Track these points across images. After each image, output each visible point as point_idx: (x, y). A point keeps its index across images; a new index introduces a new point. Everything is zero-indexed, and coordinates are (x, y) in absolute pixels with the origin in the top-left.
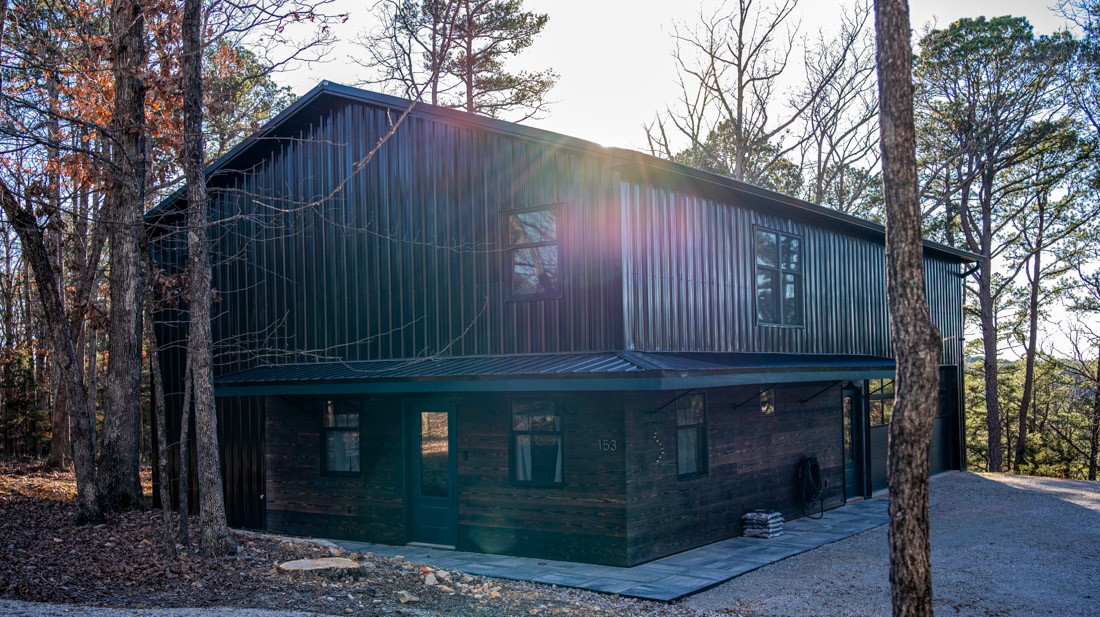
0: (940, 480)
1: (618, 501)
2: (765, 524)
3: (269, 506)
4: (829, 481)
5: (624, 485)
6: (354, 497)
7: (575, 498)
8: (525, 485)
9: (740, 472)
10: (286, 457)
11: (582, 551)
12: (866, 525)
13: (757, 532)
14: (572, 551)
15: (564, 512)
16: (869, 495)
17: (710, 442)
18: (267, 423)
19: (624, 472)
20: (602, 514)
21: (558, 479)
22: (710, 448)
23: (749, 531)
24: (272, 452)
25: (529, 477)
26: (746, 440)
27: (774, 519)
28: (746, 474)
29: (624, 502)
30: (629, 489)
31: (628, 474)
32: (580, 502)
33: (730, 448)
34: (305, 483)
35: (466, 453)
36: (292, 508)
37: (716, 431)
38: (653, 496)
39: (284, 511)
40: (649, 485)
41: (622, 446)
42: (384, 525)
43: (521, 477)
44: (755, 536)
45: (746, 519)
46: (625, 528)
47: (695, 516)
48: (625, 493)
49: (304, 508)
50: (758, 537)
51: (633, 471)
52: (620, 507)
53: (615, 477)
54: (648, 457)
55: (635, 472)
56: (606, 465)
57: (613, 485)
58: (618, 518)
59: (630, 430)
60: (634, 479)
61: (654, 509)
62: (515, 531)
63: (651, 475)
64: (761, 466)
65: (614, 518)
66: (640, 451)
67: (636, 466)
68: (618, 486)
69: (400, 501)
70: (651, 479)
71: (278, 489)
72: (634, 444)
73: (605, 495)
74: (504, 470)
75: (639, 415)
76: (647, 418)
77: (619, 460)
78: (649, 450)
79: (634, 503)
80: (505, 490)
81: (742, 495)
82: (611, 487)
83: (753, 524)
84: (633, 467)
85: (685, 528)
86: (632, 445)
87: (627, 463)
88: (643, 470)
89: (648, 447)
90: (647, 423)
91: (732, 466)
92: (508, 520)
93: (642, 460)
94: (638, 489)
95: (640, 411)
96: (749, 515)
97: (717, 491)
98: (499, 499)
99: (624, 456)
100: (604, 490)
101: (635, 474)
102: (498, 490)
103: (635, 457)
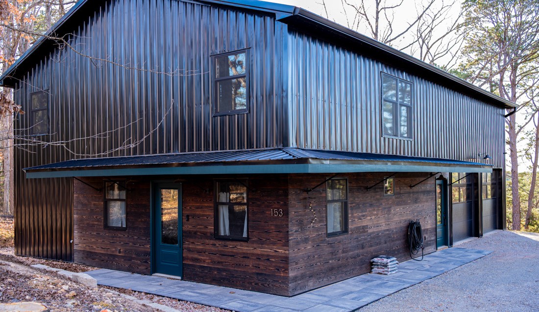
0: (493, 236)
1: (283, 251)
2: (386, 266)
3: (75, 247)
4: (428, 237)
5: (288, 241)
6: (122, 243)
7: (255, 248)
8: (225, 238)
9: (370, 231)
10: (85, 217)
11: (260, 284)
12: (451, 266)
13: (381, 270)
14: (253, 284)
15: (248, 258)
16: (451, 244)
17: (349, 211)
18: (75, 195)
19: (288, 232)
20: (273, 260)
21: (245, 235)
22: (350, 215)
23: (375, 269)
24: (77, 214)
25: (228, 233)
26: (374, 210)
27: (392, 262)
28: (373, 233)
29: (287, 252)
30: (291, 243)
31: (290, 233)
32: (259, 251)
33: (363, 216)
34: (95, 233)
35: (188, 216)
36: (88, 249)
37: (354, 205)
38: (309, 247)
39: (84, 251)
40: (306, 240)
41: (286, 213)
42: (139, 262)
43: (222, 234)
44: (379, 273)
45: (373, 262)
46: (287, 269)
47: (339, 260)
48: (288, 246)
49: (94, 249)
50: (381, 274)
51: (294, 231)
52: (284, 255)
53: (281, 235)
54: (305, 221)
55: (295, 232)
56: (276, 226)
57: (280, 241)
58: (283, 263)
59: (293, 202)
60: (294, 236)
61: (309, 257)
62: (218, 269)
63: (307, 233)
64: (384, 227)
65: (281, 263)
66: (300, 217)
67: (297, 228)
68: (284, 241)
69: (148, 246)
70: (307, 237)
71: (80, 237)
72: (295, 212)
73: (275, 247)
74: (211, 228)
75: (299, 192)
76: (305, 195)
77: (284, 223)
78: (306, 217)
79: (295, 253)
80: (212, 242)
81: (371, 246)
82: (278, 242)
83: (378, 265)
84: (294, 228)
85: (331, 269)
86: (293, 213)
87: (290, 225)
88: (301, 230)
89: (306, 215)
90: (305, 198)
91: (364, 227)
92: (213, 262)
93: (301, 224)
94: (298, 243)
95: (300, 190)
96: (375, 259)
97: (354, 244)
98: (208, 247)
99: (288, 221)
100: (274, 244)
101: (296, 233)
102: (207, 241)
103: (296, 221)
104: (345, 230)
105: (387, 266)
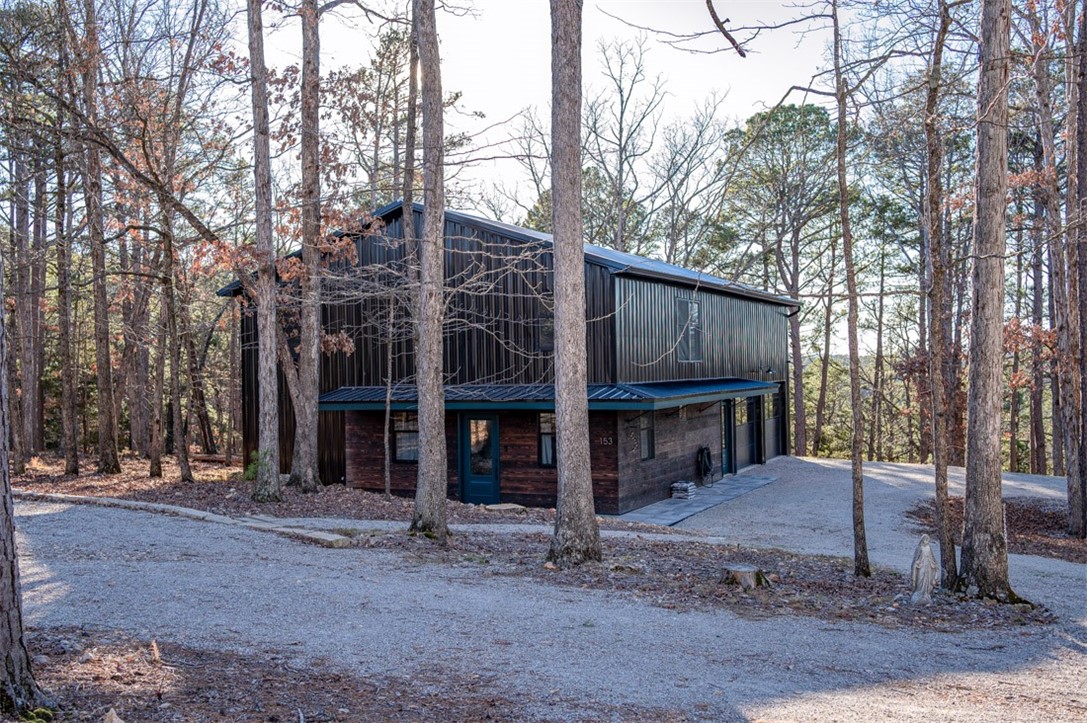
0: (776, 462)
1: (614, 475)
2: (686, 490)
4: (716, 463)
5: (617, 465)
8: (547, 467)
9: (670, 457)
10: (361, 451)
12: (742, 491)
13: (681, 495)
16: (736, 472)
17: (655, 438)
18: (347, 427)
19: (617, 458)
20: (603, 483)
22: (655, 442)
23: (675, 494)
24: (351, 447)
25: (550, 462)
26: (672, 437)
27: (691, 486)
28: (672, 458)
29: (616, 476)
30: (620, 467)
31: (619, 459)
33: (665, 442)
35: (506, 447)
38: (630, 472)
40: (629, 465)
41: (616, 442)
43: (544, 462)
44: (679, 498)
45: (673, 487)
46: (617, 491)
47: (649, 484)
48: (617, 470)
49: (378, 485)
50: (682, 498)
52: (615, 479)
53: (610, 461)
54: (627, 448)
55: (622, 458)
56: (605, 453)
57: (610, 466)
58: (614, 486)
60: (621, 462)
61: (630, 480)
62: (542, 496)
63: (629, 459)
64: (679, 454)
65: (610, 485)
66: (624, 445)
67: (623, 454)
68: (614, 466)
69: (455, 478)
70: (629, 462)
71: (356, 474)
72: (622, 440)
73: (604, 472)
74: (534, 457)
75: (624, 422)
76: (627, 424)
77: (614, 450)
78: (628, 444)
79: (622, 477)
80: (535, 470)
81: (671, 472)
82: (608, 467)
83: (678, 490)
84: (621, 455)
85: (644, 493)
87: (618, 452)
88: (625, 456)
89: (628, 442)
90: (627, 427)
91: (666, 453)
92: (537, 489)
93: (625, 450)
94: (623, 468)
95: (624, 420)
96: (675, 484)
97: (659, 469)
98: (530, 476)
99: (617, 448)
100: (604, 469)
102: (530, 470)
103: (622, 448)
104: (652, 455)
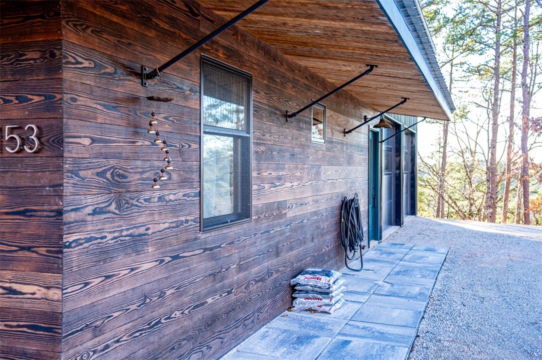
1: (40, 292)
2: (325, 292)
5: (58, 249)
9: (290, 214)
13: (314, 304)
16: (381, 236)
17: (253, 163)
19: (60, 213)
22: (254, 174)
23: (301, 301)
26: (297, 168)
28: (295, 218)
29: (55, 294)
30: (73, 256)
31: (70, 217)
33: (279, 178)
37: (262, 148)
38: (146, 266)
40: (136, 243)
41: (54, 141)
44: (310, 310)
45: (298, 284)
47: (229, 293)
48: (59, 270)
50: (315, 311)
51: (89, 210)
52: (44, 307)
53: (32, 227)
54: (134, 178)
55: (95, 212)
57: (29, 249)
58: (39, 339)
59: (82, 100)
60: (90, 230)
61: (146, 297)
63: (142, 219)
64: (310, 209)
65: (29, 337)
66: (112, 162)
67: (101, 199)
68: (43, 250)
70: (142, 230)
72: (94, 141)
73: (9, 275)
75: (110, 69)
76: (132, 86)
77: (45, 179)
78: (139, 163)
79: (89, 294)
81: (291, 249)
82: (21, 254)
83: (307, 292)
84: (91, 201)
85: (211, 322)
86: (87, 142)
87: (68, 189)
88: (119, 207)
89: (135, 156)
90: (134, 100)
91: (281, 206)
93: (118, 184)
94: (104, 255)
95: (115, 62)
96: (301, 279)
97: (262, 245)
99: (59, 169)
100: (4, 261)
101: (97, 217)
103: (98, 174)
104: (242, 210)
105: (328, 294)
